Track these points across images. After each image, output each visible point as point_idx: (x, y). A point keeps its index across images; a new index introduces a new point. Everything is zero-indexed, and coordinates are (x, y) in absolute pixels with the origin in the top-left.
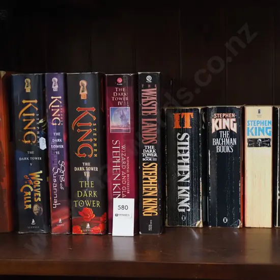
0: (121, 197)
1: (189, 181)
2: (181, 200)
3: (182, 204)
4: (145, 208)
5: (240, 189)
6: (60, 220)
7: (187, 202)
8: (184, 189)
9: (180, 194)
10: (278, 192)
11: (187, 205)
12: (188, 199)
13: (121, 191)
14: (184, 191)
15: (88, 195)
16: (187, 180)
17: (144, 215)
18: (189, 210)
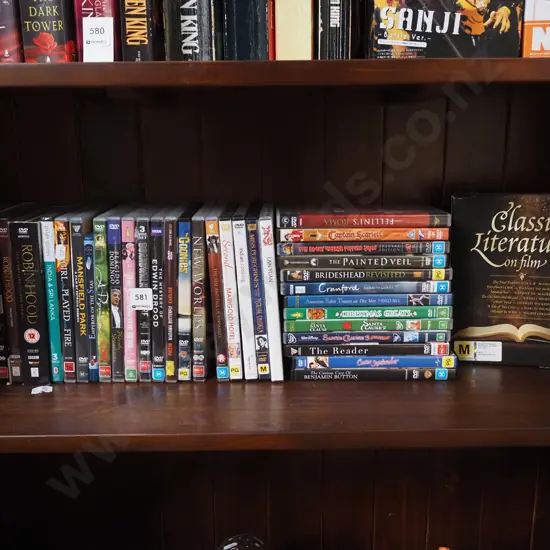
0: (94, 16)
1: (196, 7)
2: (185, 36)
3: (187, 42)
4: (130, 33)
5: (268, 17)
6: (7, 52)
7: (195, 39)
8: (190, 19)
9: (184, 27)
10: (320, 21)
11: (195, 44)
12: (196, 35)
13: (94, 7)
14: (190, 22)
15: (45, 12)
16: (194, 5)
17: (129, 43)
18: (197, 51)
